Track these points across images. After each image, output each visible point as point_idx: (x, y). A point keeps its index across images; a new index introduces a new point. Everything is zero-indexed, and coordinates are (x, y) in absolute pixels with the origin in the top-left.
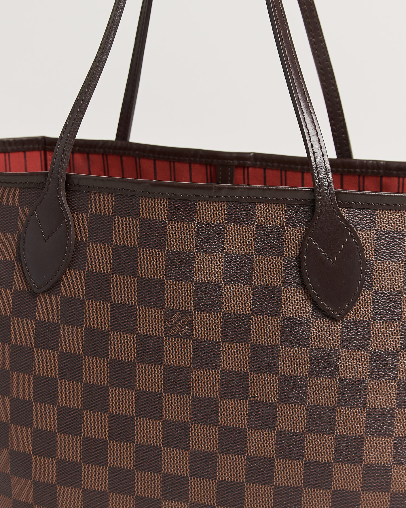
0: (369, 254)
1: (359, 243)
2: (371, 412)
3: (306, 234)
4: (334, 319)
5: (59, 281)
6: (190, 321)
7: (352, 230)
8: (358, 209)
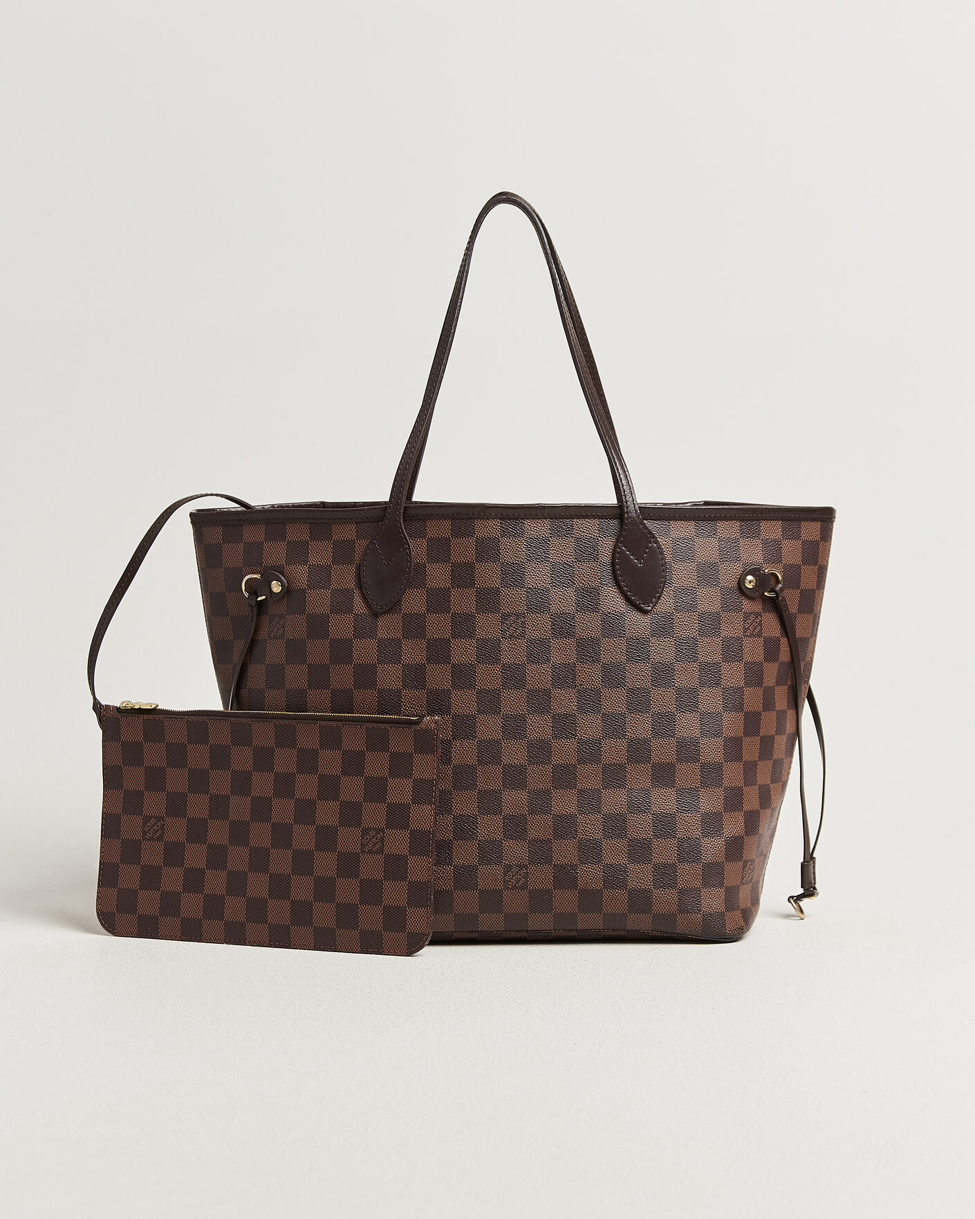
0: (668, 558)
1: (659, 547)
2: (679, 691)
3: (618, 541)
4: (645, 612)
5: (400, 601)
6: (523, 623)
7: (654, 537)
8: (656, 520)
